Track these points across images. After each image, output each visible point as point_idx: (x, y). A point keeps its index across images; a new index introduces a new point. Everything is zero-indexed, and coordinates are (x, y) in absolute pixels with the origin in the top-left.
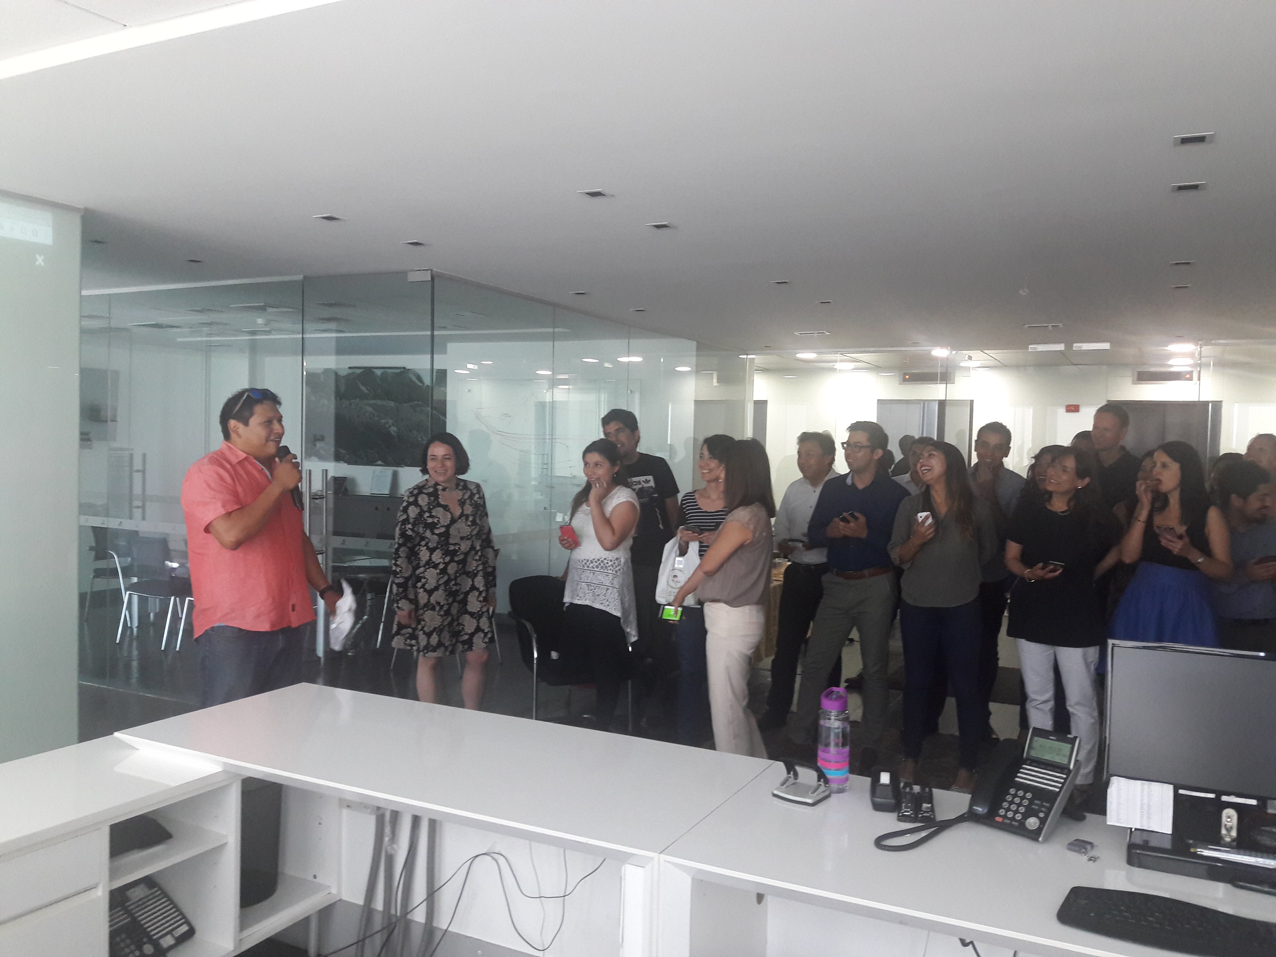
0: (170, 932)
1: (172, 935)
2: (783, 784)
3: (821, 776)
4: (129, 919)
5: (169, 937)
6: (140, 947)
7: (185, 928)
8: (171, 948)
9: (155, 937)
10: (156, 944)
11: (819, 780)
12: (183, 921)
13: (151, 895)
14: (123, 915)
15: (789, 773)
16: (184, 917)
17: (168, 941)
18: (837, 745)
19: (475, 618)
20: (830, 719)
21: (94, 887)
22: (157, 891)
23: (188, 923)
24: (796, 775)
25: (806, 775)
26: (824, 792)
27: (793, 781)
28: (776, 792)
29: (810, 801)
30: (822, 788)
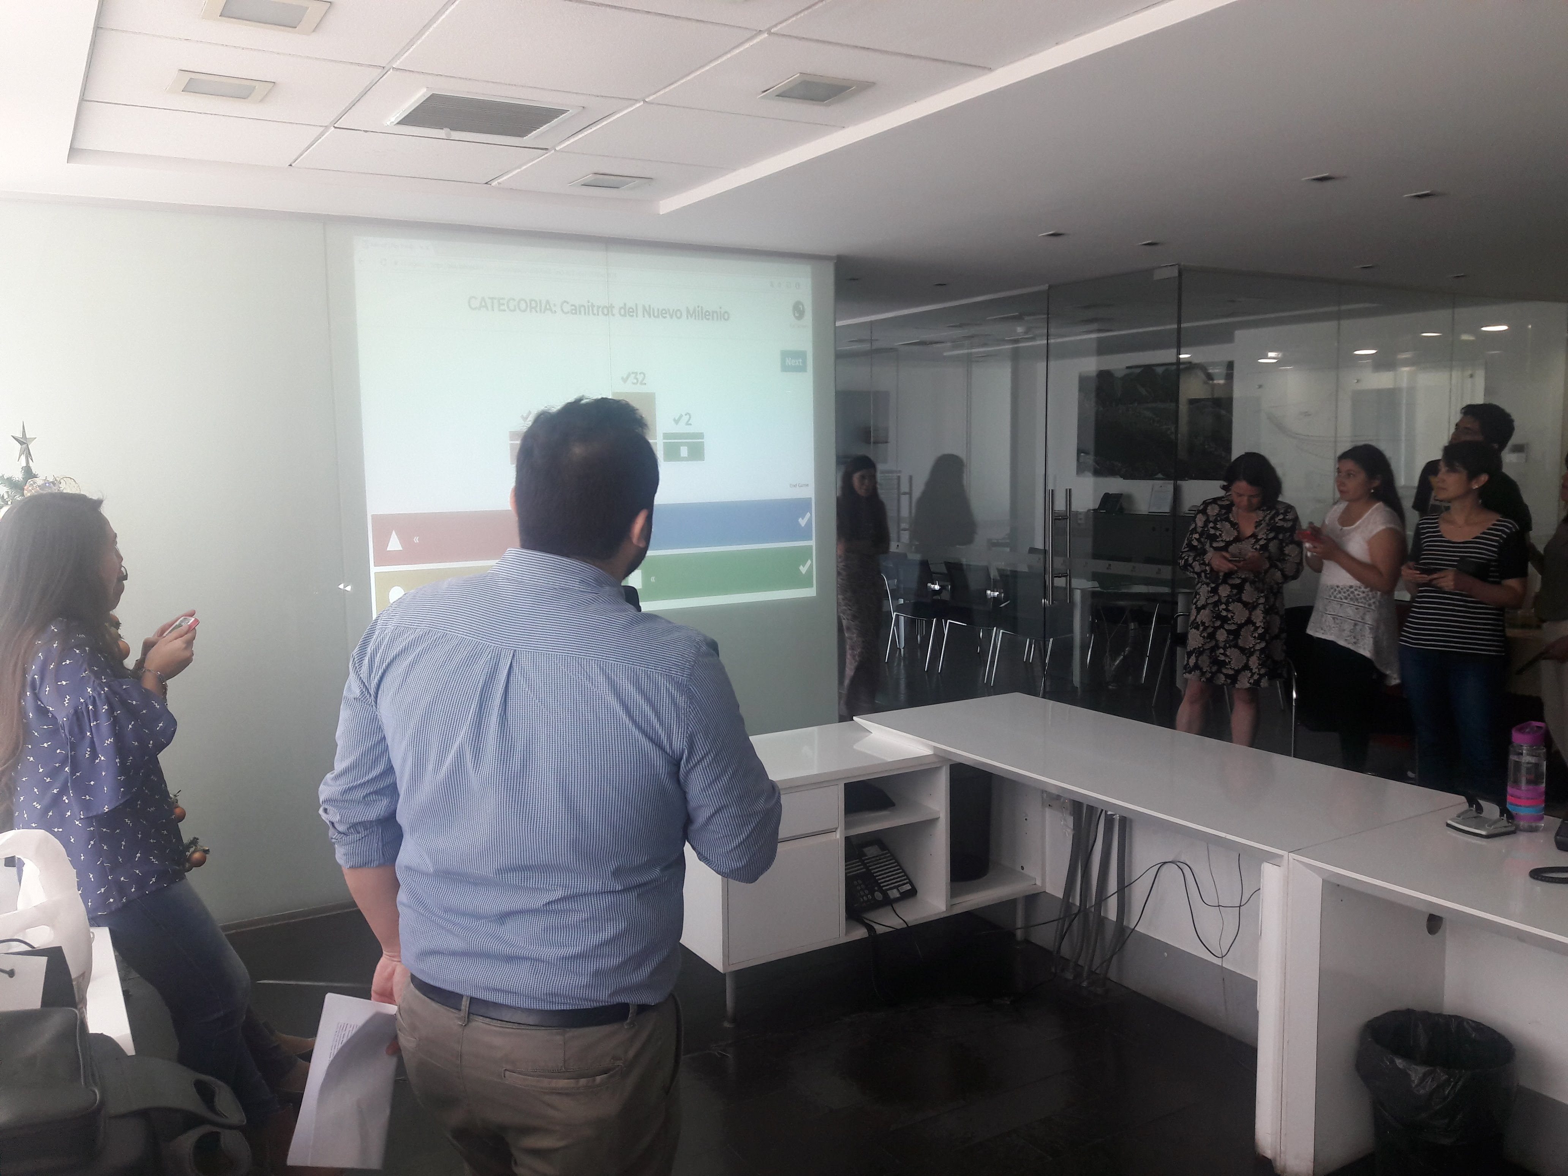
0: (897, 887)
1: (898, 890)
2: (1459, 816)
3: (1504, 811)
4: (864, 870)
5: (895, 891)
6: (872, 893)
7: (908, 887)
8: (897, 900)
9: (884, 888)
10: (885, 893)
11: (1502, 814)
12: (908, 881)
13: (883, 855)
14: (858, 862)
15: (1471, 805)
16: (908, 878)
17: (894, 894)
18: (1529, 782)
19: (1245, 654)
20: (1522, 754)
21: (834, 831)
22: (886, 854)
23: (911, 883)
24: (1480, 809)
25: (1491, 810)
26: (1505, 827)
27: (1475, 814)
28: (1450, 822)
29: (1483, 833)
30: (1504, 822)
